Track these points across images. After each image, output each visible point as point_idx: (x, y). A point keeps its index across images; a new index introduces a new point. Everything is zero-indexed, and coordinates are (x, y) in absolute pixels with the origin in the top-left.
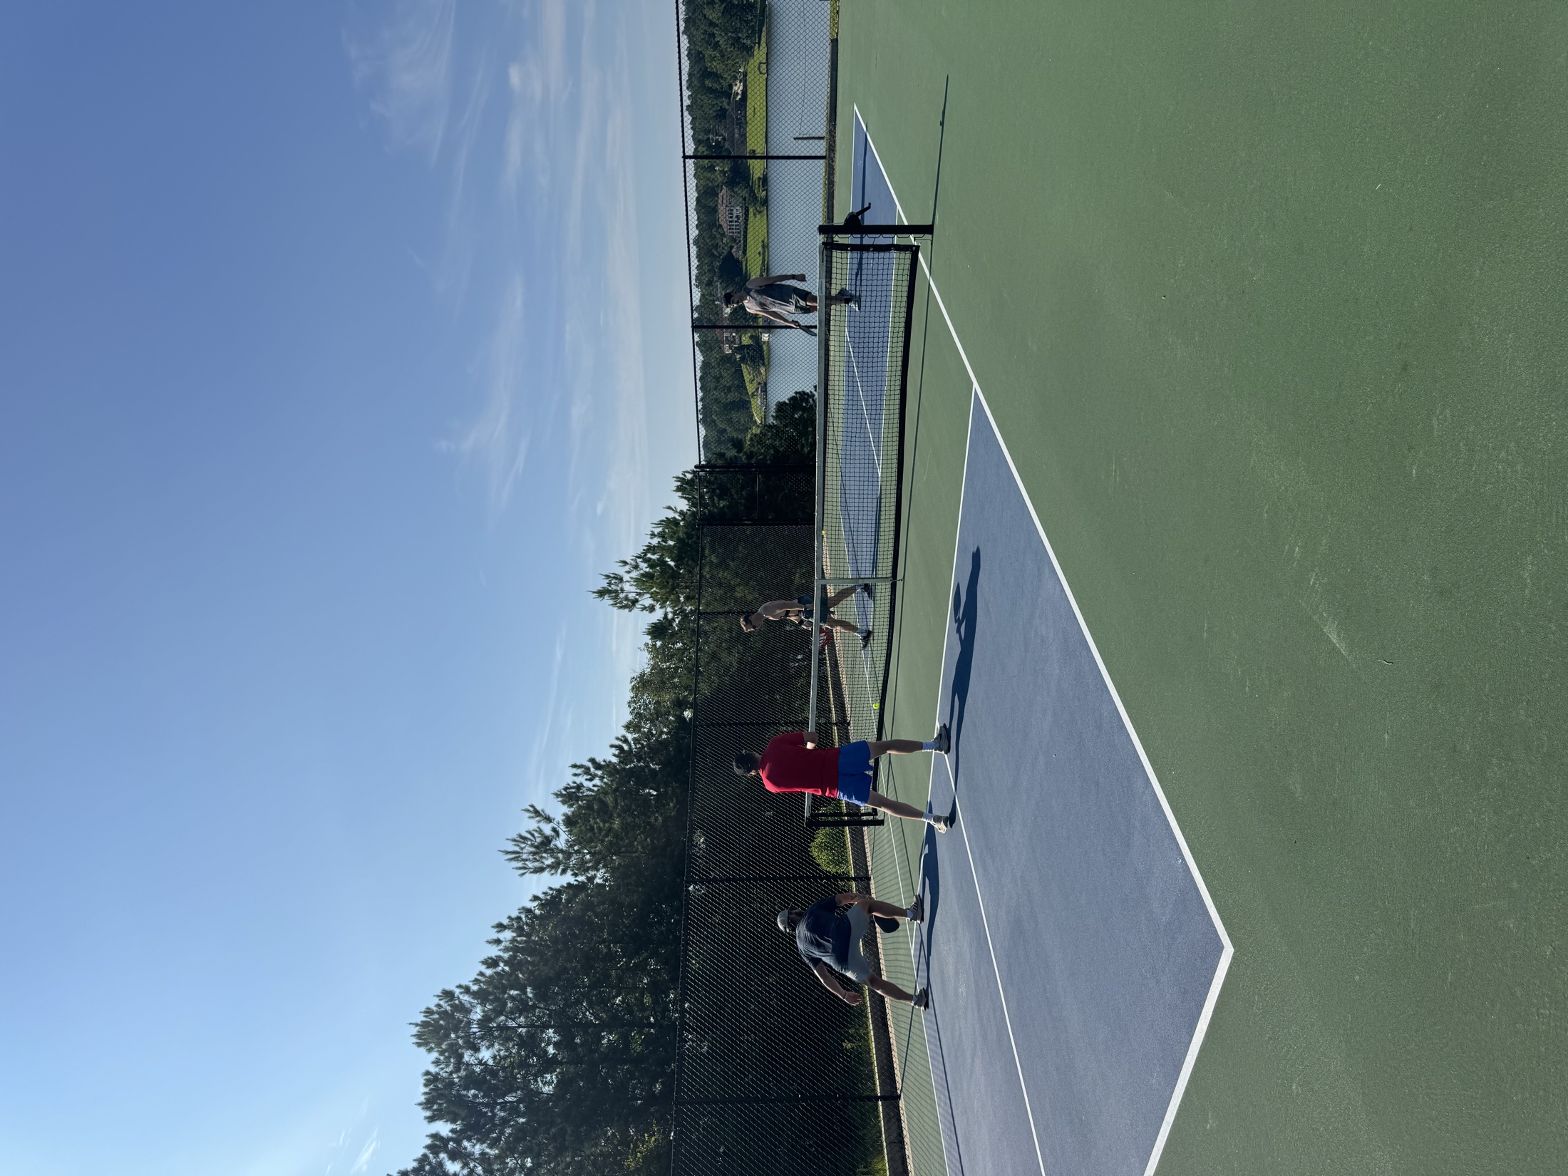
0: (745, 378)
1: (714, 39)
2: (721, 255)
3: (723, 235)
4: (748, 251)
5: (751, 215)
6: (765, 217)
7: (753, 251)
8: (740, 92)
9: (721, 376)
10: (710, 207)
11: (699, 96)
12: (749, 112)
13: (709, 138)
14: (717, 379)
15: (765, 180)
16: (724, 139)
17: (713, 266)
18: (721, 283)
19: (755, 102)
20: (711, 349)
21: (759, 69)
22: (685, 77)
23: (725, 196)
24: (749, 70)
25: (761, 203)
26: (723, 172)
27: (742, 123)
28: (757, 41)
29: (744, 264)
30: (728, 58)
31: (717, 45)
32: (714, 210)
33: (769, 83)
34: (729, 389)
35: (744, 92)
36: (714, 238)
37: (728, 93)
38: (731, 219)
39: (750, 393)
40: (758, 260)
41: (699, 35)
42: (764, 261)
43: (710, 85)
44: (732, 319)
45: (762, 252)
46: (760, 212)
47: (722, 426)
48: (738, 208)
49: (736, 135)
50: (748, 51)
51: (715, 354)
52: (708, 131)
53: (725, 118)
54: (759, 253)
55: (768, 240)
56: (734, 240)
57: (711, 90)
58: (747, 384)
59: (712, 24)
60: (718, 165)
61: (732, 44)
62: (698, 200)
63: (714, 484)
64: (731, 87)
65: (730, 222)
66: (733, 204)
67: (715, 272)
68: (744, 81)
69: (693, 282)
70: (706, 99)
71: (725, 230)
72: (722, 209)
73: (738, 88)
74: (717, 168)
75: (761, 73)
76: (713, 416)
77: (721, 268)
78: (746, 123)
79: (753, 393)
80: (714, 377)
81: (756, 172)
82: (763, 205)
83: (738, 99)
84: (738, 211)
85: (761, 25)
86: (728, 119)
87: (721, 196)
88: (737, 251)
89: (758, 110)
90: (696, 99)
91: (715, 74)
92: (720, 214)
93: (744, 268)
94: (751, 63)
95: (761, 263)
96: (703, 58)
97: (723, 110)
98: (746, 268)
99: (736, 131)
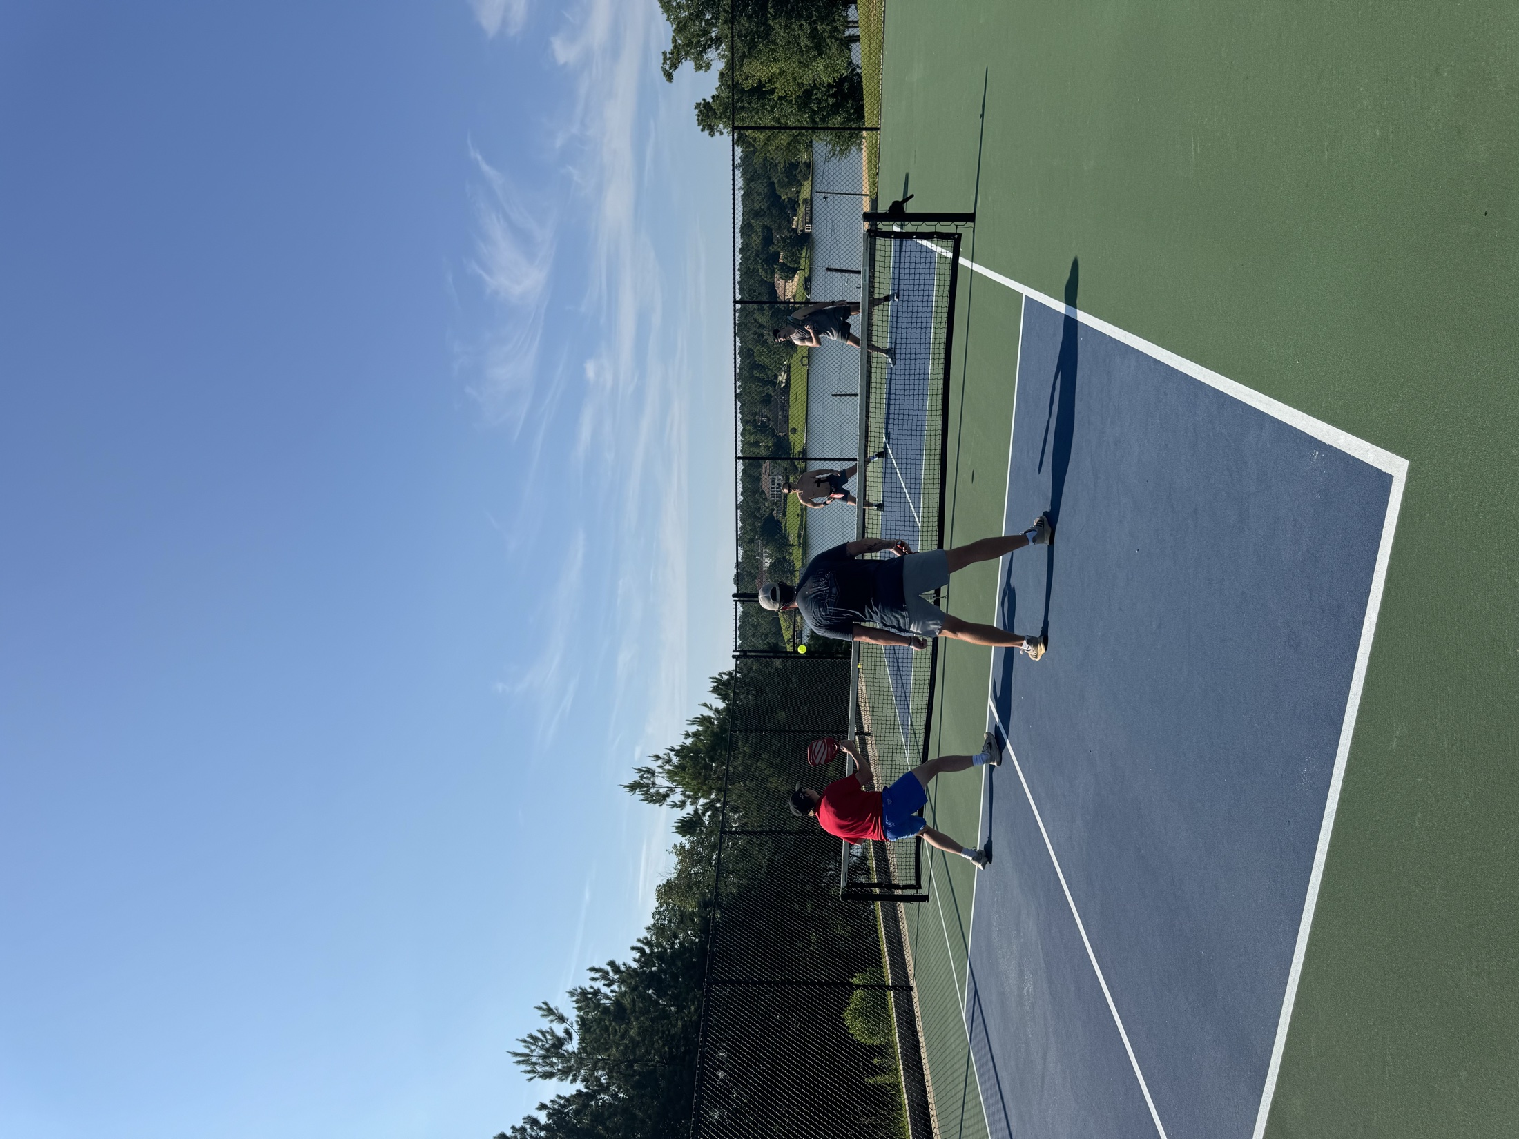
0: (782, 626)
1: (763, 338)
2: (763, 516)
3: (766, 499)
4: (787, 513)
7: (792, 517)
8: (784, 381)
9: (759, 624)
10: (753, 475)
11: (748, 385)
12: (792, 397)
13: (755, 420)
15: (804, 454)
16: (769, 420)
17: (755, 526)
18: (762, 540)
19: (797, 388)
21: (801, 360)
23: (768, 467)
24: (792, 363)
26: (767, 447)
27: (785, 407)
29: (783, 524)
30: (775, 353)
31: (765, 343)
32: (758, 479)
33: (810, 372)
34: (766, 636)
35: (788, 381)
36: (758, 502)
37: (773, 382)
39: (786, 640)
40: (796, 521)
41: (749, 335)
42: (802, 521)
43: (758, 374)
44: (771, 572)
45: (800, 514)
48: (780, 477)
49: (780, 417)
52: (755, 414)
53: (770, 402)
54: (798, 515)
56: (775, 504)
57: (758, 379)
58: (784, 632)
59: (761, 326)
60: (763, 442)
62: (744, 471)
64: (776, 377)
66: (775, 473)
67: (757, 531)
68: (788, 372)
70: (755, 388)
71: (768, 495)
72: (765, 477)
73: (783, 377)
74: (761, 444)
75: (803, 365)
77: (762, 527)
78: (789, 406)
79: (789, 640)
80: (753, 625)
81: (796, 448)
83: (782, 386)
86: (772, 403)
87: (764, 467)
88: (778, 513)
89: (799, 396)
90: (745, 387)
91: (763, 367)
92: (763, 483)
93: (783, 527)
94: (795, 359)
95: (799, 522)
96: (753, 354)
97: (769, 396)
98: (786, 527)
99: (780, 413)
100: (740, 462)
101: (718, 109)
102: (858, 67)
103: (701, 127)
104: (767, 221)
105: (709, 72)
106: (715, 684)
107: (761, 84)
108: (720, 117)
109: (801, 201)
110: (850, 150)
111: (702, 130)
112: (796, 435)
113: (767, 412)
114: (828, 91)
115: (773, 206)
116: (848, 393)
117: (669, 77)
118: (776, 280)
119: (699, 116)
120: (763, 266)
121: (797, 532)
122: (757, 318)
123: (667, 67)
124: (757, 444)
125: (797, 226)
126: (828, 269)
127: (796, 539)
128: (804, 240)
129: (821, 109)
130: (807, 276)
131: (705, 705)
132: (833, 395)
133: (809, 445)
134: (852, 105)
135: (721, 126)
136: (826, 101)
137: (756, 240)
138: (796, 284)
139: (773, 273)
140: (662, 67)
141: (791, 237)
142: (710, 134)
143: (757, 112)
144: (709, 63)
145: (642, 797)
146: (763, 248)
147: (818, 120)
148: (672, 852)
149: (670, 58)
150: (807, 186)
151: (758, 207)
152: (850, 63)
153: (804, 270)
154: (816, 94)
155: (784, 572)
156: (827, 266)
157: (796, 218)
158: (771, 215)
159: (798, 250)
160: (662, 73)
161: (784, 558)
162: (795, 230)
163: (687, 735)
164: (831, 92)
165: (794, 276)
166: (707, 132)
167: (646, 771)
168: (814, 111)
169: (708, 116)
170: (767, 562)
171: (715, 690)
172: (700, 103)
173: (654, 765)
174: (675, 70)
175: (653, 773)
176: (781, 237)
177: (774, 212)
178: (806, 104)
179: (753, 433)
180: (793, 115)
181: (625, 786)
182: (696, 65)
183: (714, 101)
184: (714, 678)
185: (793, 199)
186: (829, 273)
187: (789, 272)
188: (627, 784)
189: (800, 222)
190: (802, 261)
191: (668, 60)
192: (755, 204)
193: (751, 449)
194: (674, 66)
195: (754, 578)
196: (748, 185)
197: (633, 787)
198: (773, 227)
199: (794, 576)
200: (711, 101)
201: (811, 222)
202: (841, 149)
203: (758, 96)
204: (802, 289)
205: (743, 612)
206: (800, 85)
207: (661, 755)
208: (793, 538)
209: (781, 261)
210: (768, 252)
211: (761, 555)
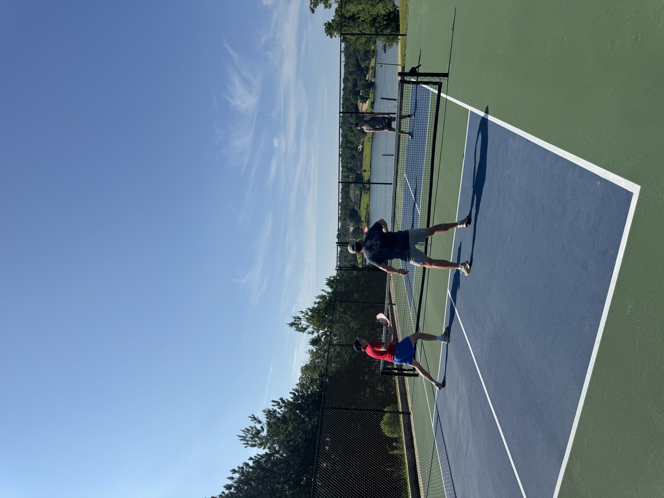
1: (352, 129)
2: (350, 209)
3: (351, 201)
4: (361, 207)
5: (363, 194)
6: (369, 194)
7: (363, 207)
8: (361, 148)
9: (347, 256)
10: (346, 191)
11: (345, 150)
12: (364, 156)
13: (348, 166)
15: (369, 181)
16: (354, 166)
17: (346, 213)
18: (349, 219)
19: (367, 152)
21: (369, 140)
23: (353, 187)
24: (364, 141)
25: (367, 189)
26: (353, 178)
27: (361, 160)
29: (359, 212)
30: (357, 136)
31: (353, 131)
32: (348, 192)
33: (372, 145)
34: (350, 261)
35: (363, 149)
36: (348, 202)
37: (356, 149)
38: (355, 195)
39: (359, 263)
41: (346, 128)
42: (367, 211)
43: (349, 145)
44: (353, 233)
46: (366, 193)
48: (358, 191)
49: (359, 165)
52: (348, 163)
54: (366, 208)
55: (369, 203)
56: (355, 203)
57: (349, 148)
58: (358, 259)
59: (351, 124)
60: (351, 175)
62: (342, 188)
64: (357, 146)
65: (354, 196)
66: (356, 189)
67: (347, 215)
68: (363, 144)
69: (339, 219)
70: (348, 151)
71: (352, 199)
72: (351, 192)
73: (360, 147)
74: (350, 177)
75: (370, 142)
77: (349, 213)
78: (363, 160)
79: (360, 263)
80: (345, 256)
81: (366, 178)
82: (368, 190)
83: (360, 151)
84: (358, 192)
86: (355, 158)
87: (351, 187)
88: (357, 207)
89: (367, 155)
90: (343, 151)
91: (352, 142)
92: (351, 193)
93: (359, 213)
94: (366, 138)
95: (366, 211)
96: (347, 136)
97: (354, 155)
98: (360, 213)
99: (359, 163)
100: (340, 184)
101: (334, 26)
102: (397, 7)
103: (327, 34)
104: (355, 76)
105: (330, 9)
106: (328, 281)
107: (354, 15)
108: (335, 29)
109: (370, 68)
110: (393, 45)
111: (327, 35)
112: (366, 173)
113: (353, 162)
114: (384, 18)
115: (358, 70)
116: (389, 154)
117: (313, 11)
118: (358, 103)
119: (326, 29)
120: (353, 96)
121: (365, 215)
122: (350, 120)
123: (312, 7)
124: (348, 177)
125: (369, 79)
126: (382, 98)
127: (364, 219)
128: (372, 85)
129: (380, 26)
130: (372, 101)
131: (323, 290)
132: (382, 155)
133: (371, 177)
134: (394, 24)
135: (336, 33)
136: (383, 22)
137: (350, 85)
138: (367, 105)
139: (357, 100)
140: (310, 7)
141: (366, 83)
142: (330, 37)
143: (352, 27)
144: (331, 5)
145: (295, 329)
146: (353, 88)
147: (379, 31)
148: (308, 353)
149: (313, 2)
150: (373, 60)
151: (351, 70)
152: (394, 5)
153: (371, 98)
154: (378, 19)
155: (359, 233)
156: (381, 97)
157: (368, 75)
158: (357, 74)
159: (369, 89)
160: (310, 9)
161: (359, 227)
162: (367, 80)
163: (315, 303)
164: (385, 18)
165: (367, 101)
166: (329, 36)
167: (297, 318)
168: (377, 27)
169: (330, 29)
170: (352, 229)
171: (328, 284)
172: (327, 23)
173: (301, 315)
174: (315, 8)
175: (300, 319)
176: (361, 84)
177: (358, 72)
178: (374, 24)
179: (346, 172)
180: (368, 28)
181: (288, 324)
182: (325, 5)
183: (332, 22)
184: (327, 279)
185: (367, 66)
186: (382, 100)
187: (364, 100)
188: (289, 323)
189: (370, 77)
190: (370, 94)
191: (313, 3)
192: (350, 69)
193: (346, 179)
194: (315, 6)
195: (345, 236)
196: (347, 60)
197: (292, 325)
198: (358, 79)
199: (363, 235)
200: (331, 22)
201: (375, 77)
202: (389, 44)
203: (352, 20)
204: (370, 107)
205: (340, 250)
206: (371, 15)
207: (304, 311)
208: (363, 219)
209: (361, 94)
210: (355, 91)
211: (349, 226)
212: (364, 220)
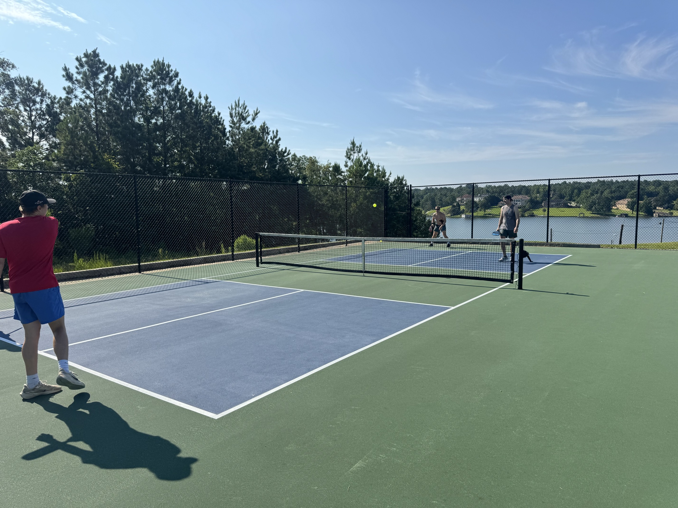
0: (446, 207)
1: (595, 194)
2: (500, 196)
8: (571, 205)
9: (446, 197)
10: (521, 191)
11: (570, 187)
12: (562, 209)
14: (445, 195)
15: (532, 216)
17: (495, 193)
18: (487, 197)
19: (567, 212)
20: (459, 192)
21: (582, 213)
22: (578, 181)
24: (580, 209)
26: (536, 197)
27: (558, 206)
28: (594, 212)
30: (587, 200)
31: (592, 195)
32: (520, 193)
34: (441, 200)
35: (571, 207)
37: (571, 199)
41: (597, 187)
43: (575, 192)
47: (425, 197)
48: (520, 204)
50: (590, 209)
51: (456, 194)
52: (554, 191)
53: (560, 198)
57: (573, 192)
59: (602, 192)
61: (593, 202)
62: (524, 186)
63: (400, 193)
64: (574, 201)
66: (522, 202)
67: (493, 194)
68: (576, 207)
69: (488, 184)
70: (568, 191)
72: (520, 197)
73: (573, 204)
74: (538, 195)
75: (579, 214)
76: (429, 194)
77: (494, 196)
78: (558, 208)
81: (535, 212)
83: (569, 204)
85: (601, 214)
87: (526, 196)
89: (563, 213)
90: (569, 185)
91: (580, 194)
92: (518, 196)
93: (494, 207)
94: (584, 210)
95: (495, 214)
96: (587, 189)
97: (564, 198)
99: (554, 203)
104: (662, 193)
109: (671, 211)
112: (542, 212)
113: (555, 197)
115: (670, 197)
118: (627, 199)
120: (636, 193)
121: (491, 213)
124: (538, 192)
125: (658, 210)
127: (489, 213)
128: (649, 213)
130: (629, 215)
131: (391, 174)
137: (651, 188)
138: (625, 209)
139: (632, 198)
141: (652, 206)
145: (349, 148)
146: (646, 192)
148: (328, 162)
151: (670, 189)
153: (632, 213)
157: (662, 208)
158: (664, 196)
159: (644, 210)
161: (479, 207)
162: (655, 208)
163: (378, 166)
165: (629, 208)
167: (360, 149)
171: (398, 178)
173: (363, 152)
175: (359, 152)
176: (652, 201)
177: (667, 197)
179: (544, 190)
184: (403, 177)
185: (674, 207)
187: (631, 206)
188: (354, 140)
189: (660, 211)
190: (638, 212)
192: (671, 188)
193: (536, 190)
197: (353, 143)
198: (658, 197)
201: (659, 216)
204: (621, 212)
205: (453, 189)
207: (367, 155)
208: (488, 211)
209: (638, 201)
210: (643, 195)
211: (480, 196)
212: (487, 213)
